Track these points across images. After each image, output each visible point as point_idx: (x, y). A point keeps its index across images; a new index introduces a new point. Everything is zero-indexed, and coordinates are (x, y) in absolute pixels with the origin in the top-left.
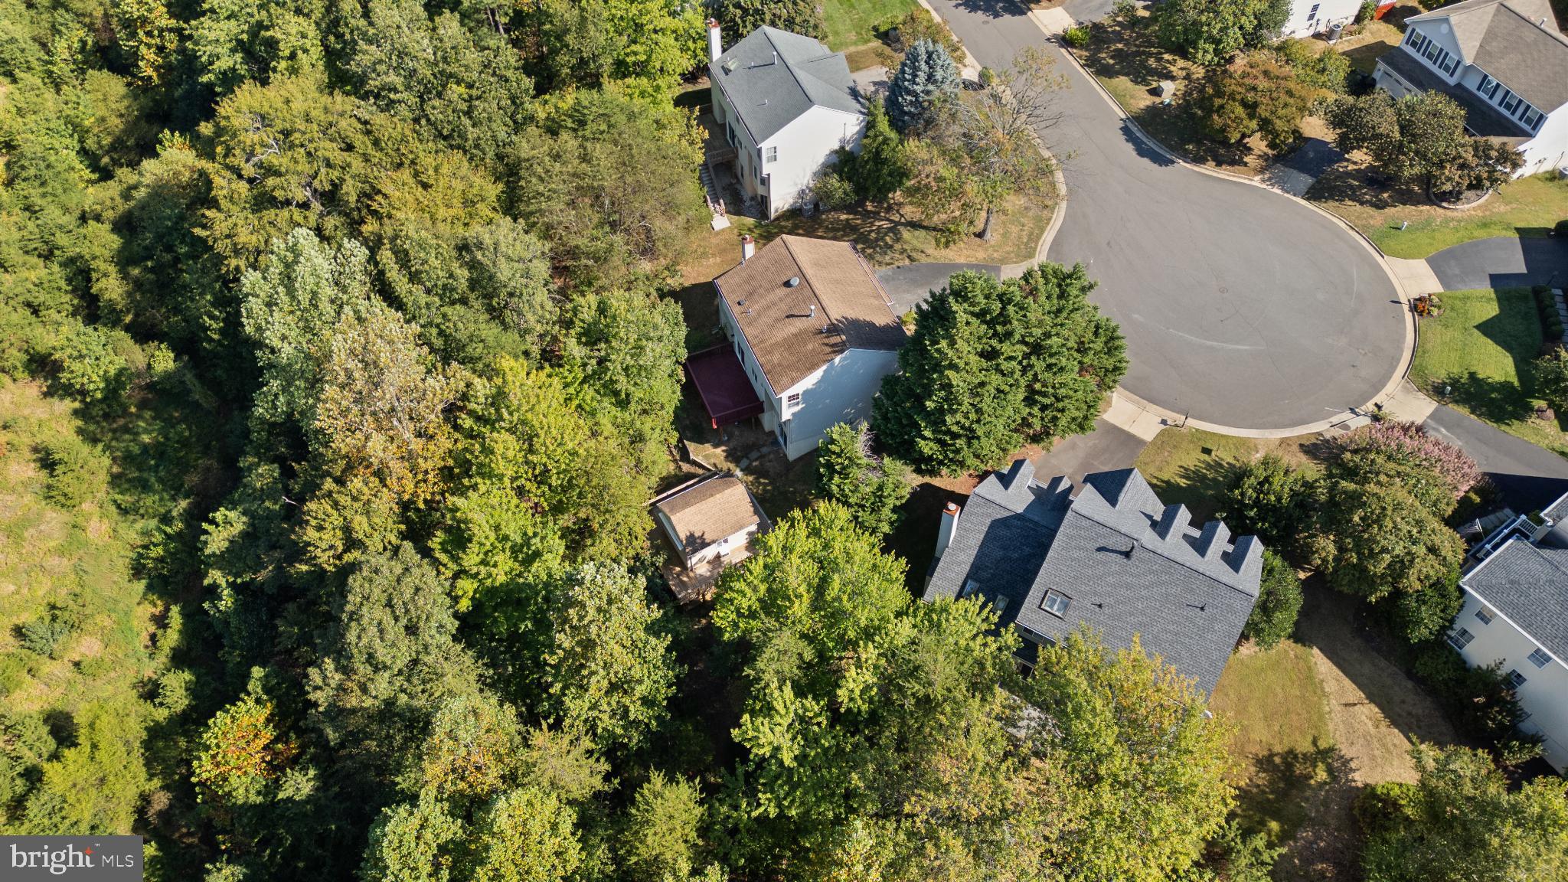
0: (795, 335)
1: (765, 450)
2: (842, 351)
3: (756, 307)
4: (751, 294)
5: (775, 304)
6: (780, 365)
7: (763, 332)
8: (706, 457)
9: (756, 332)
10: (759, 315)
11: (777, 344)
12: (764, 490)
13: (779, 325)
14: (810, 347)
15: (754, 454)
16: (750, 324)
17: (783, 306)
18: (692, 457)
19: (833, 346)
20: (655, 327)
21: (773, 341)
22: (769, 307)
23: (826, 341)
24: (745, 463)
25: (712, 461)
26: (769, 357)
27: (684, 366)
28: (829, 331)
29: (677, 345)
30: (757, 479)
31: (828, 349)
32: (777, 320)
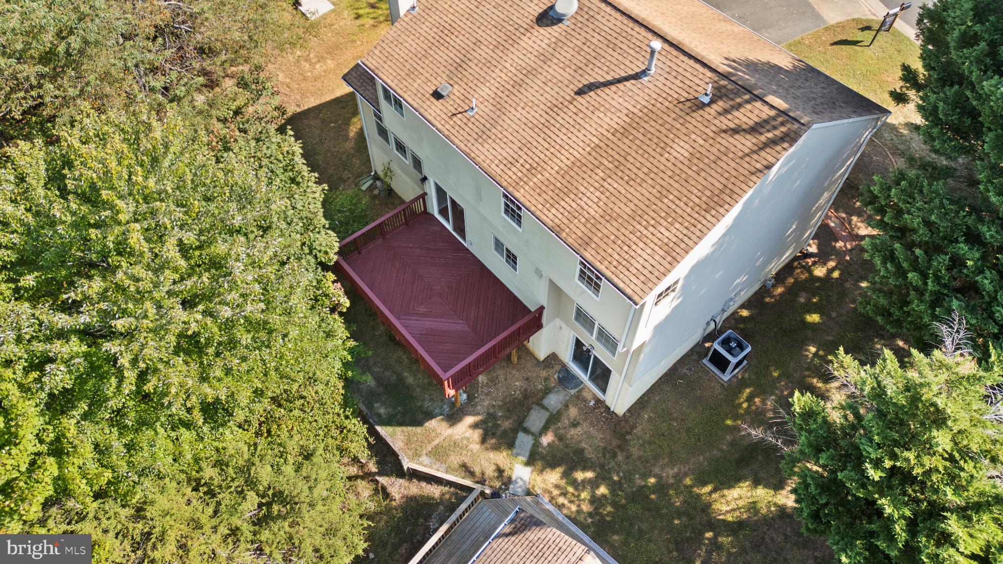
0: (623, 132)
1: (554, 401)
2: (791, 138)
3: (485, 91)
4: (459, 67)
5: (531, 73)
6: (609, 216)
7: (525, 145)
8: (439, 454)
9: (507, 152)
10: (499, 108)
11: (578, 164)
12: (594, 500)
13: (566, 118)
14: (680, 150)
15: (536, 419)
16: (482, 136)
17: (553, 70)
18: (407, 464)
19: (754, 129)
20: (245, 198)
21: (564, 160)
22: (517, 85)
23: (726, 122)
24: (524, 441)
25: (455, 460)
26: (568, 203)
27: (337, 269)
28: (719, 94)
29: (308, 226)
30: (566, 475)
31: (747, 142)
32: (554, 108)
